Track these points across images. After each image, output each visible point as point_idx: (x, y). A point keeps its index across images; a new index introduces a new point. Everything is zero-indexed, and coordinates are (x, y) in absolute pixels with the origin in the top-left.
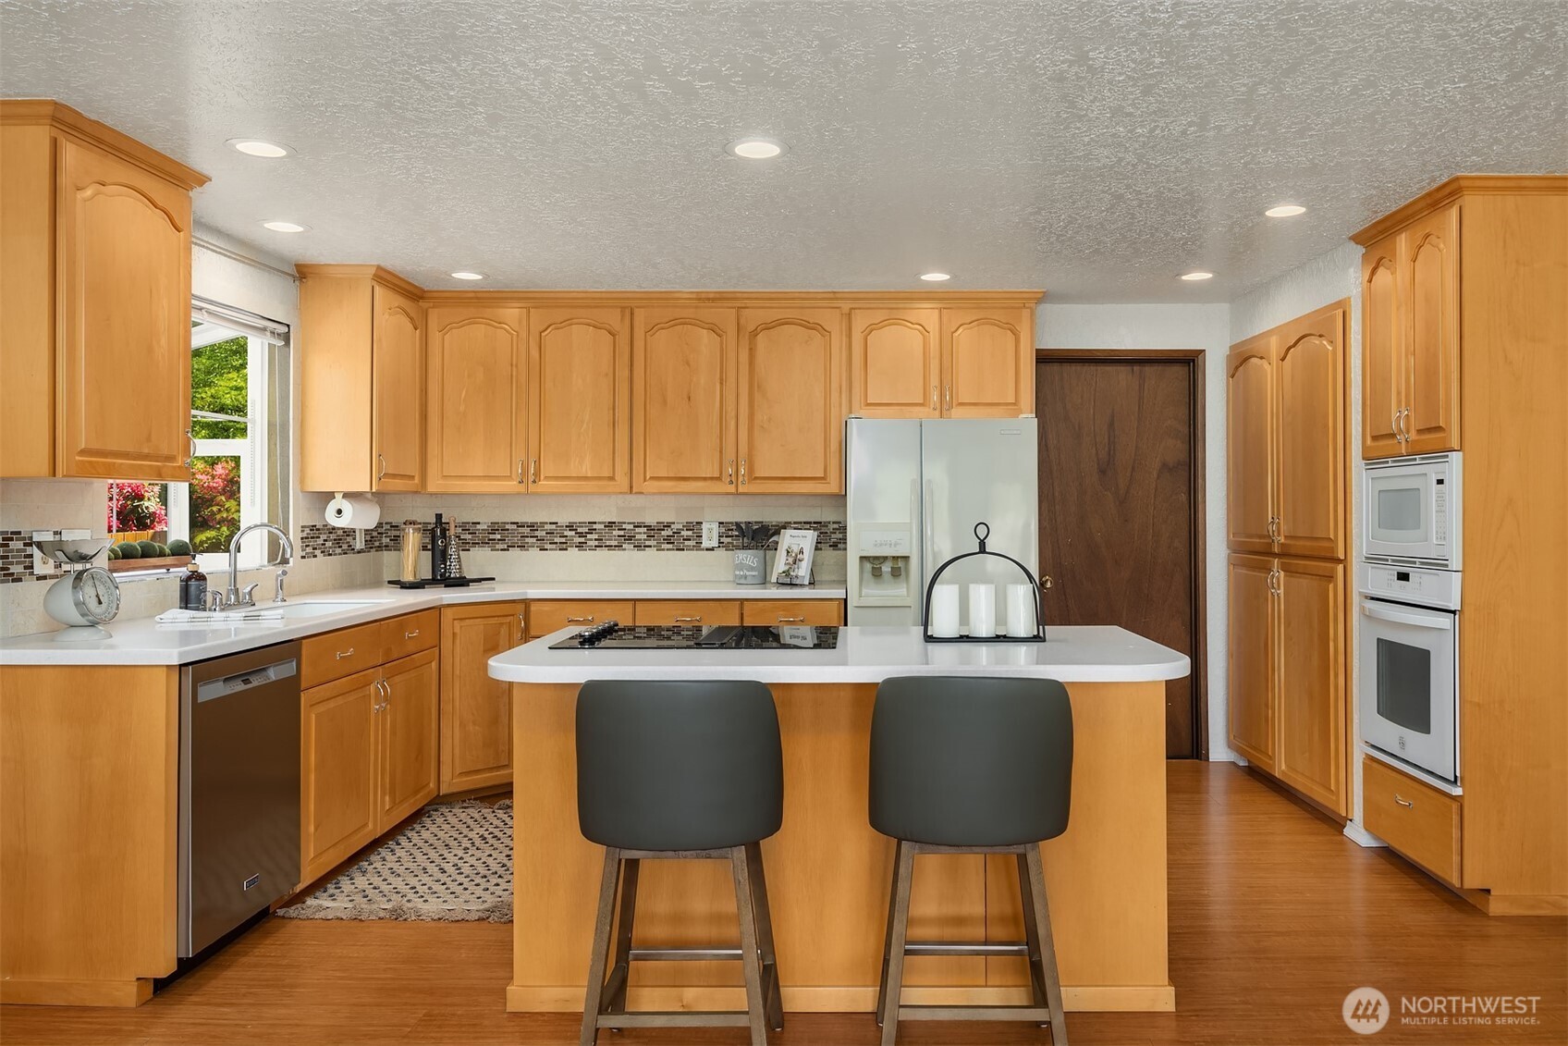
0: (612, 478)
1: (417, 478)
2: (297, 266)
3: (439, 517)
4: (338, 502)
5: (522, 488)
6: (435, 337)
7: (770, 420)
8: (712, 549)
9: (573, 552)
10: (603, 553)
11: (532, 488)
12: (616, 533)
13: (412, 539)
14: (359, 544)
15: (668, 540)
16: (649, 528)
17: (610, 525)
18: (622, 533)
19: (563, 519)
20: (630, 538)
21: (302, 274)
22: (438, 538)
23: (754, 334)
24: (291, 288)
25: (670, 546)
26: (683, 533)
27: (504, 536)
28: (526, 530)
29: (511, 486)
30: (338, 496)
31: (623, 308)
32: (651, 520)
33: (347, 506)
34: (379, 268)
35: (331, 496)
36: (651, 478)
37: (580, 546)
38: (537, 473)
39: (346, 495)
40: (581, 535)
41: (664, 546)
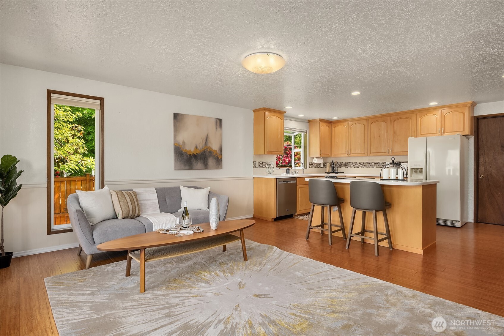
0: (364, 153)
1: (330, 155)
2: (308, 120)
3: (333, 161)
4: (315, 159)
5: (347, 156)
6: (333, 129)
7: (397, 140)
8: (388, 167)
9: (360, 168)
10: (366, 168)
11: (349, 156)
12: (368, 164)
13: (328, 165)
14: (322, 166)
15: (379, 166)
16: (375, 163)
17: (367, 163)
18: (369, 164)
19: (358, 162)
20: (371, 165)
21: (309, 121)
22: (333, 165)
23: (394, 121)
24: (308, 124)
25: (379, 167)
26: (382, 164)
27: (347, 165)
28: (351, 164)
29: (346, 155)
30: (315, 158)
31: (366, 120)
32: (375, 162)
33: (316, 159)
34: (320, 119)
35: (314, 157)
36: (372, 153)
37: (361, 167)
38: (350, 153)
39: (316, 157)
40: (361, 165)
41: (378, 167)
